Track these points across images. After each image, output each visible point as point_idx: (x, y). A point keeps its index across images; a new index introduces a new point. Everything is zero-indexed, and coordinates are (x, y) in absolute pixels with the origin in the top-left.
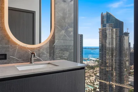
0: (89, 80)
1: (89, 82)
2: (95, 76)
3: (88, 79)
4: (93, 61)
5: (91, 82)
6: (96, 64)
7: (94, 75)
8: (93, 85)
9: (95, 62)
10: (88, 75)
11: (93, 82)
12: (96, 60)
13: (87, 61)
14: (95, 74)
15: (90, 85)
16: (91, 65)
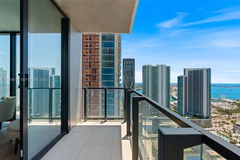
0: (221, 128)
1: (222, 131)
2: (233, 125)
3: (219, 127)
4: (229, 103)
5: (225, 131)
6: (233, 109)
7: (230, 122)
8: (229, 136)
9: (233, 105)
10: (219, 121)
11: (229, 132)
12: (235, 102)
13: (219, 102)
14: (232, 122)
15: (224, 135)
16: (224, 108)
